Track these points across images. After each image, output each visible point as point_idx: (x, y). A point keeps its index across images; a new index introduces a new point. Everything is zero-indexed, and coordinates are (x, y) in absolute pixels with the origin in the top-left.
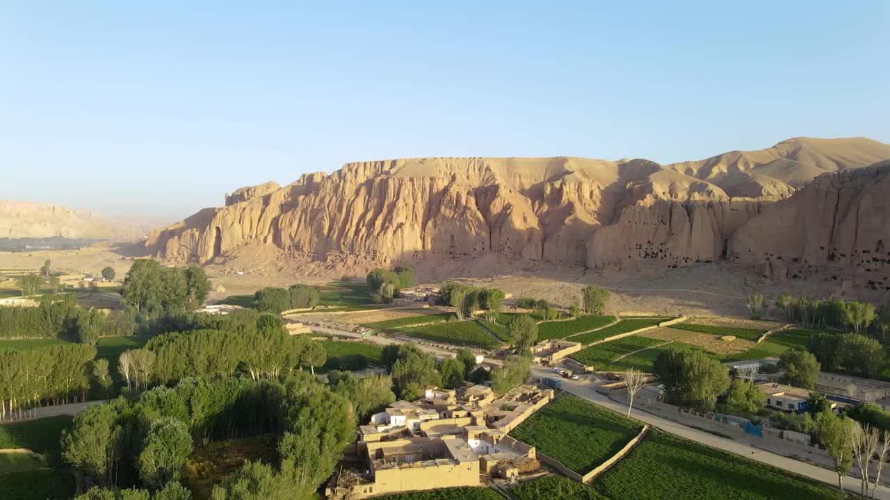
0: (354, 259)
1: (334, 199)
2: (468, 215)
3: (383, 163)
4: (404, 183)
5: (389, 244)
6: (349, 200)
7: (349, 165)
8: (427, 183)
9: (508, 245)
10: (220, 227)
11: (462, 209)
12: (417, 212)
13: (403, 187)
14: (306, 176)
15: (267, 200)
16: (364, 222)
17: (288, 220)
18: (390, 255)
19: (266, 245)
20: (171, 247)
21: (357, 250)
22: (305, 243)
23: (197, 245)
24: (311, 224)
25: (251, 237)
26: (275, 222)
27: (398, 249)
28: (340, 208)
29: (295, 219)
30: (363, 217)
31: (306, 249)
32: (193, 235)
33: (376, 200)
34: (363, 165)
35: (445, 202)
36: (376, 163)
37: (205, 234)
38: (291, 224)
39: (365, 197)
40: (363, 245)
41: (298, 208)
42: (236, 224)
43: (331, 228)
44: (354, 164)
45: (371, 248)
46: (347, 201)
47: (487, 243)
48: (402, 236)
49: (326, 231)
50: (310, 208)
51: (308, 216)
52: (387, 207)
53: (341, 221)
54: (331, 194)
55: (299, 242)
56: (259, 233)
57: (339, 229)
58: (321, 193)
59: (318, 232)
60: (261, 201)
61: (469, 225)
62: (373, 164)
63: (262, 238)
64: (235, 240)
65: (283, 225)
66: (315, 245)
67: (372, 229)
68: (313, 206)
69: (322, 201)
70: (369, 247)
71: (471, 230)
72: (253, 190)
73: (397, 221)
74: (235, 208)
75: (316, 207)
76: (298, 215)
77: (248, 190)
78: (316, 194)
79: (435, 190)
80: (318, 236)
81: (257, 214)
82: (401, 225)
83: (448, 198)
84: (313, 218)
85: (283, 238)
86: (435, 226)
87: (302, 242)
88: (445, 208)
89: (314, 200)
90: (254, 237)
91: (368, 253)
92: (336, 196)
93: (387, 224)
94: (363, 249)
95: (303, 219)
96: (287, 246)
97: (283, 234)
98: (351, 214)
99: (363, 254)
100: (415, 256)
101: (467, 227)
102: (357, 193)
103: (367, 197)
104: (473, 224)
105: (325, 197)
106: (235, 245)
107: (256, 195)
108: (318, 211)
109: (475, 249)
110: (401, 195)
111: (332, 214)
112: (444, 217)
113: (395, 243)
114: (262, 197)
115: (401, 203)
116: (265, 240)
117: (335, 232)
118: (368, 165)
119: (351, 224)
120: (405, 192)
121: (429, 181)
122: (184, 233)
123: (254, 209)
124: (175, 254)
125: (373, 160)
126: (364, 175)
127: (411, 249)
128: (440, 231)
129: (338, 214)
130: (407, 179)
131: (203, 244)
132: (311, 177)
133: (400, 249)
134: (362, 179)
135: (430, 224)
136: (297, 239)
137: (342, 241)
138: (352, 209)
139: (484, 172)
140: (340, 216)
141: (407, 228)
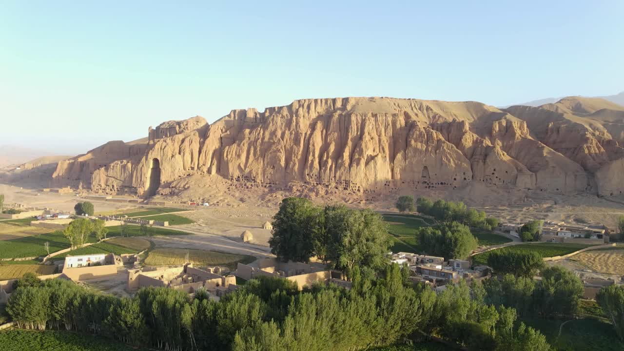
0: (324, 189)
1: (287, 132)
2: (445, 148)
3: (334, 101)
4: (367, 118)
5: (363, 175)
6: (306, 134)
7: (299, 101)
8: (390, 119)
9: (496, 175)
10: (159, 158)
11: (435, 142)
12: (384, 145)
13: (368, 122)
14: (237, 112)
15: (204, 133)
16: (328, 154)
17: (234, 152)
18: (364, 185)
19: (211, 176)
20: (97, 178)
21: (326, 180)
22: (257, 174)
23: (131, 176)
24: (263, 156)
25: (193, 168)
26: (218, 154)
27: (372, 179)
28: (297, 141)
29: (243, 152)
30: (325, 148)
31: (259, 179)
32: (124, 167)
33: (336, 134)
34: (313, 101)
35: (415, 136)
36: (326, 100)
37: (140, 165)
38: (239, 156)
39: (322, 132)
40: (332, 175)
41: (245, 141)
42: (177, 156)
43: (288, 160)
44: (305, 100)
45: (343, 178)
46: (304, 135)
47: (470, 174)
48: (375, 167)
49: (283, 163)
50: (260, 141)
51: (258, 149)
52: (351, 141)
53: (300, 153)
54: (283, 128)
55: (250, 172)
56: (201, 164)
57: (300, 161)
58: (271, 128)
59: (274, 163)
60: (197, 134)
61: (447, 157)
62: (324, 102)
63: (205, 169)
64: (177, 171)
65: (229, 157)
66: (269, 176)
67: (340, 161)
68: (263, 138)
69: (273, 134)
70: (340, 177)
71: (449, 161)
72: (185, 123)
73: (367, 153)
74: (173, 140)
75: (266, 139)
76: (245, 148)
77: (179, 123)
78: (265, 128)
79: (398, 126)
80: (274, 167)
81: (196, 147)
82: (372, 158)
83: (418, 133)
84: (266, 150)
85: (231, 170)
86: (405, 158)
87: (254, 174)
88: (415, 141)
89: (263, 134)
90: (196, 168)
91: (339, 182)
92: (289, 130)
93: (357, 156)
94: (333, 179)
95: (252, 152)
96: (235, 177)
97: (230, 165)
98: (311, 146)
99: (333, 184)
100: (387, 186)
101: (444, 159)
102: (313, 127)
103: (324, 131)
104: (451, 157)
105: (276, 130)
106: (177, 176)
107: (189, 128)
108: (270, 144)
109: (455, 179)
110: (366, 130)
111: (288, 147)
112: (416, 150)
113: (368, 174)
114: (198, 130)
115: (366, 137)
116: (209, 171)
117: (295, 164)
118: (319, 102)
119: (314, 155)
120: (369, 126)
121: (391, 117)
122: (112, 165)
123: (193, 142)
124: (103, 186)
125: (324, 97)
126: (315, 111)
127: (383, 179)
128: (410, 163)
129: (295, 147)
130: (370, 115)
131: (139, 175)
132: (243, 113)
133: (373, 179)
134: (314, 115)
135: (399, 156)
136: (247, 170)
137: (307, 172)
138: (311, 142)
139: (425, 111)
140: (299, 149)
141: (379, 159)
